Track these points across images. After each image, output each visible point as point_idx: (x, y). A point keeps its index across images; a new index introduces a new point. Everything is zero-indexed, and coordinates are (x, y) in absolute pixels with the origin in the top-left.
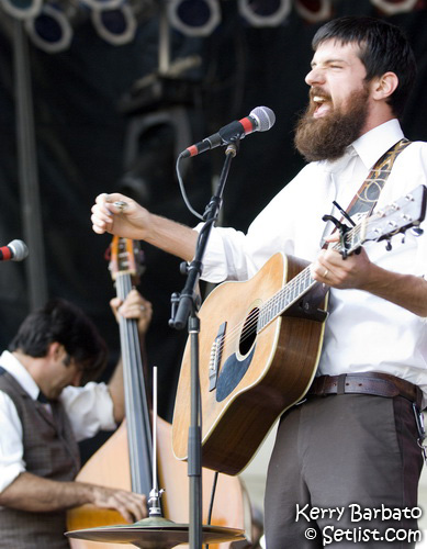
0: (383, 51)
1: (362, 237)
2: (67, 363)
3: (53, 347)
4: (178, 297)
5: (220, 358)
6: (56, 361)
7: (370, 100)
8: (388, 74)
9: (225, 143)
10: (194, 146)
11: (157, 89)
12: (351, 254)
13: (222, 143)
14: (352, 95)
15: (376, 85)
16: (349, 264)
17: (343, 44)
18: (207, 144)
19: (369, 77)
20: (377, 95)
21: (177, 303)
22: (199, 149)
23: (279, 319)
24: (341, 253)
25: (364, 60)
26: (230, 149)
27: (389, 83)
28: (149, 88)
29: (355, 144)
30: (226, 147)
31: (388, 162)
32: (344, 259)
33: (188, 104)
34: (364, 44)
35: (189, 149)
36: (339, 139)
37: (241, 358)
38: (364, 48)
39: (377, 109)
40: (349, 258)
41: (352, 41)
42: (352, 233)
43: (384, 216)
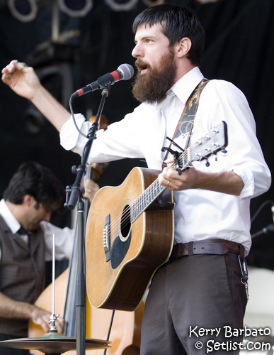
0: (178, 24)
1: (189, 159)
2: (37, 207)
3: (26, 198)
4: (70, 188)
5: (110, 237)
6: (29, 207)
7: (175, 58)
8: (183, 39)
9: (102, 87)
10: (81, 90)
11: (51, 51)
12: (184, 170)
13: (99, 87)
14: (163, 58)
15: (177, 48)
16: (184, 177)
17: (150, 26)
18: (90, 88)
19: (172, 44)
20: (180, 54)
21: (70, 193)
22: (84, 91)
23: (144, 214)
24: (177, 170)
25: (166, 34)
26: (104, 91)
27: (186, 45)
28: (45, 51)
29: (172, 89)
30: (102, 90)
31: (196, 96)
32: (180, 174)
33: (71, 61)
34: (164, 23)
35: (78, 91)
36: (159, 88)
37: (124, 239)
38: (165, 25)
39: (182, 64)
40: (183, 173)
41: (156, 23)
42: (182, 157)
43: (201, 144)
